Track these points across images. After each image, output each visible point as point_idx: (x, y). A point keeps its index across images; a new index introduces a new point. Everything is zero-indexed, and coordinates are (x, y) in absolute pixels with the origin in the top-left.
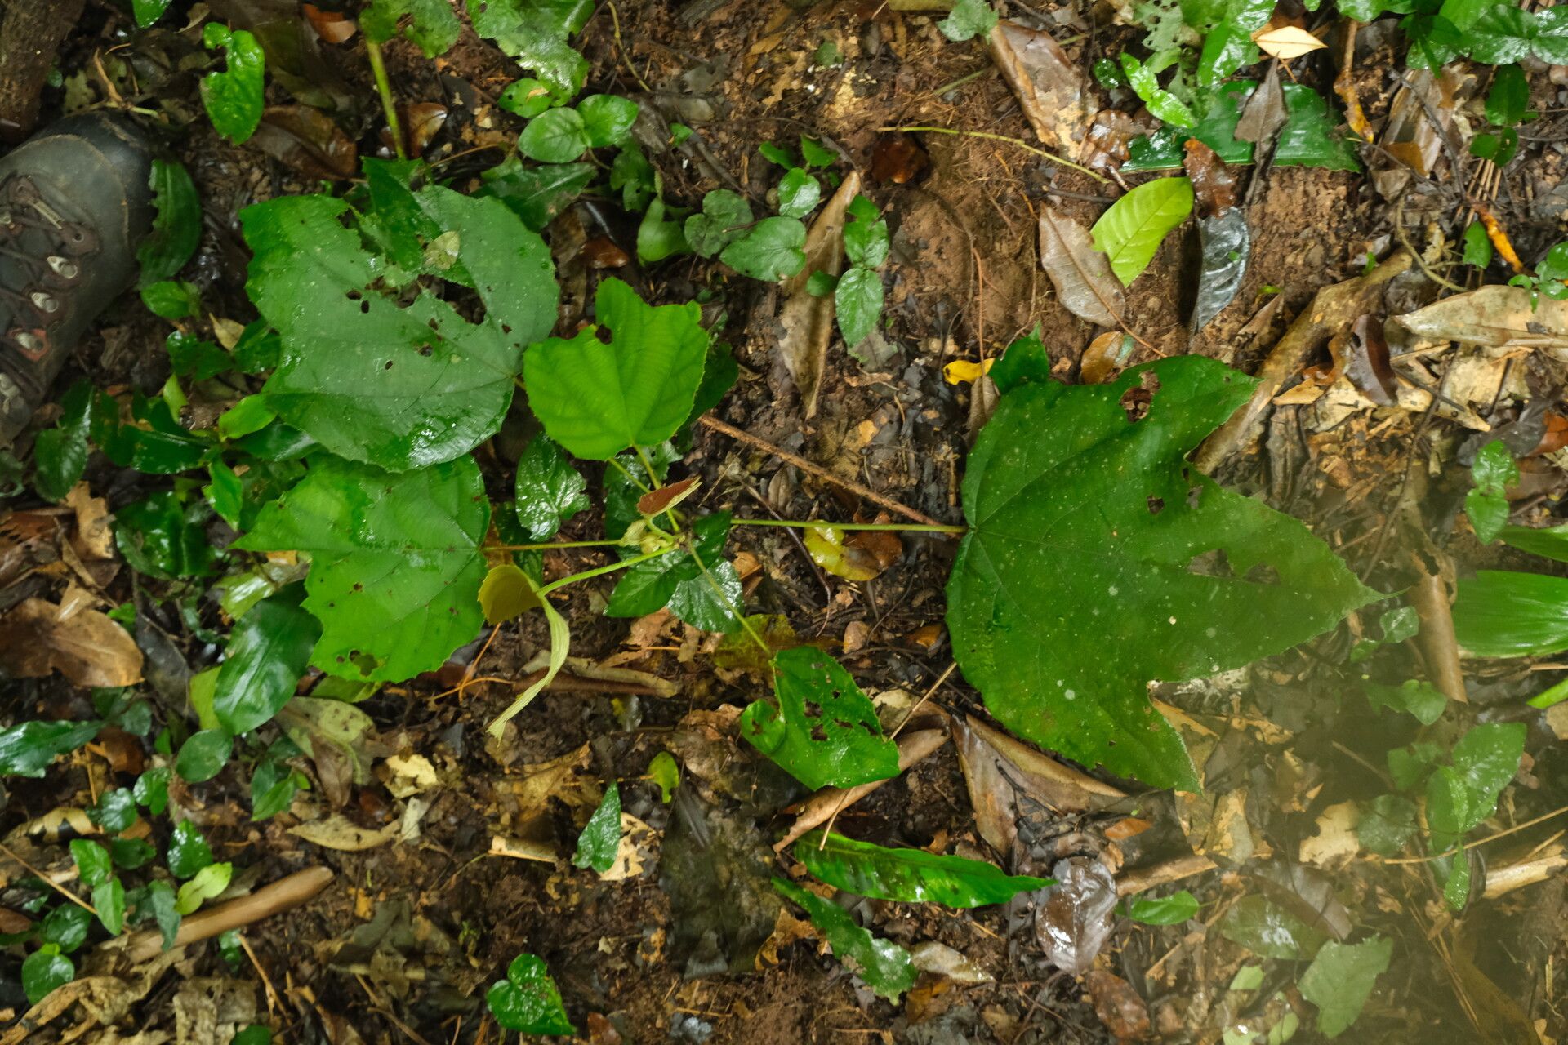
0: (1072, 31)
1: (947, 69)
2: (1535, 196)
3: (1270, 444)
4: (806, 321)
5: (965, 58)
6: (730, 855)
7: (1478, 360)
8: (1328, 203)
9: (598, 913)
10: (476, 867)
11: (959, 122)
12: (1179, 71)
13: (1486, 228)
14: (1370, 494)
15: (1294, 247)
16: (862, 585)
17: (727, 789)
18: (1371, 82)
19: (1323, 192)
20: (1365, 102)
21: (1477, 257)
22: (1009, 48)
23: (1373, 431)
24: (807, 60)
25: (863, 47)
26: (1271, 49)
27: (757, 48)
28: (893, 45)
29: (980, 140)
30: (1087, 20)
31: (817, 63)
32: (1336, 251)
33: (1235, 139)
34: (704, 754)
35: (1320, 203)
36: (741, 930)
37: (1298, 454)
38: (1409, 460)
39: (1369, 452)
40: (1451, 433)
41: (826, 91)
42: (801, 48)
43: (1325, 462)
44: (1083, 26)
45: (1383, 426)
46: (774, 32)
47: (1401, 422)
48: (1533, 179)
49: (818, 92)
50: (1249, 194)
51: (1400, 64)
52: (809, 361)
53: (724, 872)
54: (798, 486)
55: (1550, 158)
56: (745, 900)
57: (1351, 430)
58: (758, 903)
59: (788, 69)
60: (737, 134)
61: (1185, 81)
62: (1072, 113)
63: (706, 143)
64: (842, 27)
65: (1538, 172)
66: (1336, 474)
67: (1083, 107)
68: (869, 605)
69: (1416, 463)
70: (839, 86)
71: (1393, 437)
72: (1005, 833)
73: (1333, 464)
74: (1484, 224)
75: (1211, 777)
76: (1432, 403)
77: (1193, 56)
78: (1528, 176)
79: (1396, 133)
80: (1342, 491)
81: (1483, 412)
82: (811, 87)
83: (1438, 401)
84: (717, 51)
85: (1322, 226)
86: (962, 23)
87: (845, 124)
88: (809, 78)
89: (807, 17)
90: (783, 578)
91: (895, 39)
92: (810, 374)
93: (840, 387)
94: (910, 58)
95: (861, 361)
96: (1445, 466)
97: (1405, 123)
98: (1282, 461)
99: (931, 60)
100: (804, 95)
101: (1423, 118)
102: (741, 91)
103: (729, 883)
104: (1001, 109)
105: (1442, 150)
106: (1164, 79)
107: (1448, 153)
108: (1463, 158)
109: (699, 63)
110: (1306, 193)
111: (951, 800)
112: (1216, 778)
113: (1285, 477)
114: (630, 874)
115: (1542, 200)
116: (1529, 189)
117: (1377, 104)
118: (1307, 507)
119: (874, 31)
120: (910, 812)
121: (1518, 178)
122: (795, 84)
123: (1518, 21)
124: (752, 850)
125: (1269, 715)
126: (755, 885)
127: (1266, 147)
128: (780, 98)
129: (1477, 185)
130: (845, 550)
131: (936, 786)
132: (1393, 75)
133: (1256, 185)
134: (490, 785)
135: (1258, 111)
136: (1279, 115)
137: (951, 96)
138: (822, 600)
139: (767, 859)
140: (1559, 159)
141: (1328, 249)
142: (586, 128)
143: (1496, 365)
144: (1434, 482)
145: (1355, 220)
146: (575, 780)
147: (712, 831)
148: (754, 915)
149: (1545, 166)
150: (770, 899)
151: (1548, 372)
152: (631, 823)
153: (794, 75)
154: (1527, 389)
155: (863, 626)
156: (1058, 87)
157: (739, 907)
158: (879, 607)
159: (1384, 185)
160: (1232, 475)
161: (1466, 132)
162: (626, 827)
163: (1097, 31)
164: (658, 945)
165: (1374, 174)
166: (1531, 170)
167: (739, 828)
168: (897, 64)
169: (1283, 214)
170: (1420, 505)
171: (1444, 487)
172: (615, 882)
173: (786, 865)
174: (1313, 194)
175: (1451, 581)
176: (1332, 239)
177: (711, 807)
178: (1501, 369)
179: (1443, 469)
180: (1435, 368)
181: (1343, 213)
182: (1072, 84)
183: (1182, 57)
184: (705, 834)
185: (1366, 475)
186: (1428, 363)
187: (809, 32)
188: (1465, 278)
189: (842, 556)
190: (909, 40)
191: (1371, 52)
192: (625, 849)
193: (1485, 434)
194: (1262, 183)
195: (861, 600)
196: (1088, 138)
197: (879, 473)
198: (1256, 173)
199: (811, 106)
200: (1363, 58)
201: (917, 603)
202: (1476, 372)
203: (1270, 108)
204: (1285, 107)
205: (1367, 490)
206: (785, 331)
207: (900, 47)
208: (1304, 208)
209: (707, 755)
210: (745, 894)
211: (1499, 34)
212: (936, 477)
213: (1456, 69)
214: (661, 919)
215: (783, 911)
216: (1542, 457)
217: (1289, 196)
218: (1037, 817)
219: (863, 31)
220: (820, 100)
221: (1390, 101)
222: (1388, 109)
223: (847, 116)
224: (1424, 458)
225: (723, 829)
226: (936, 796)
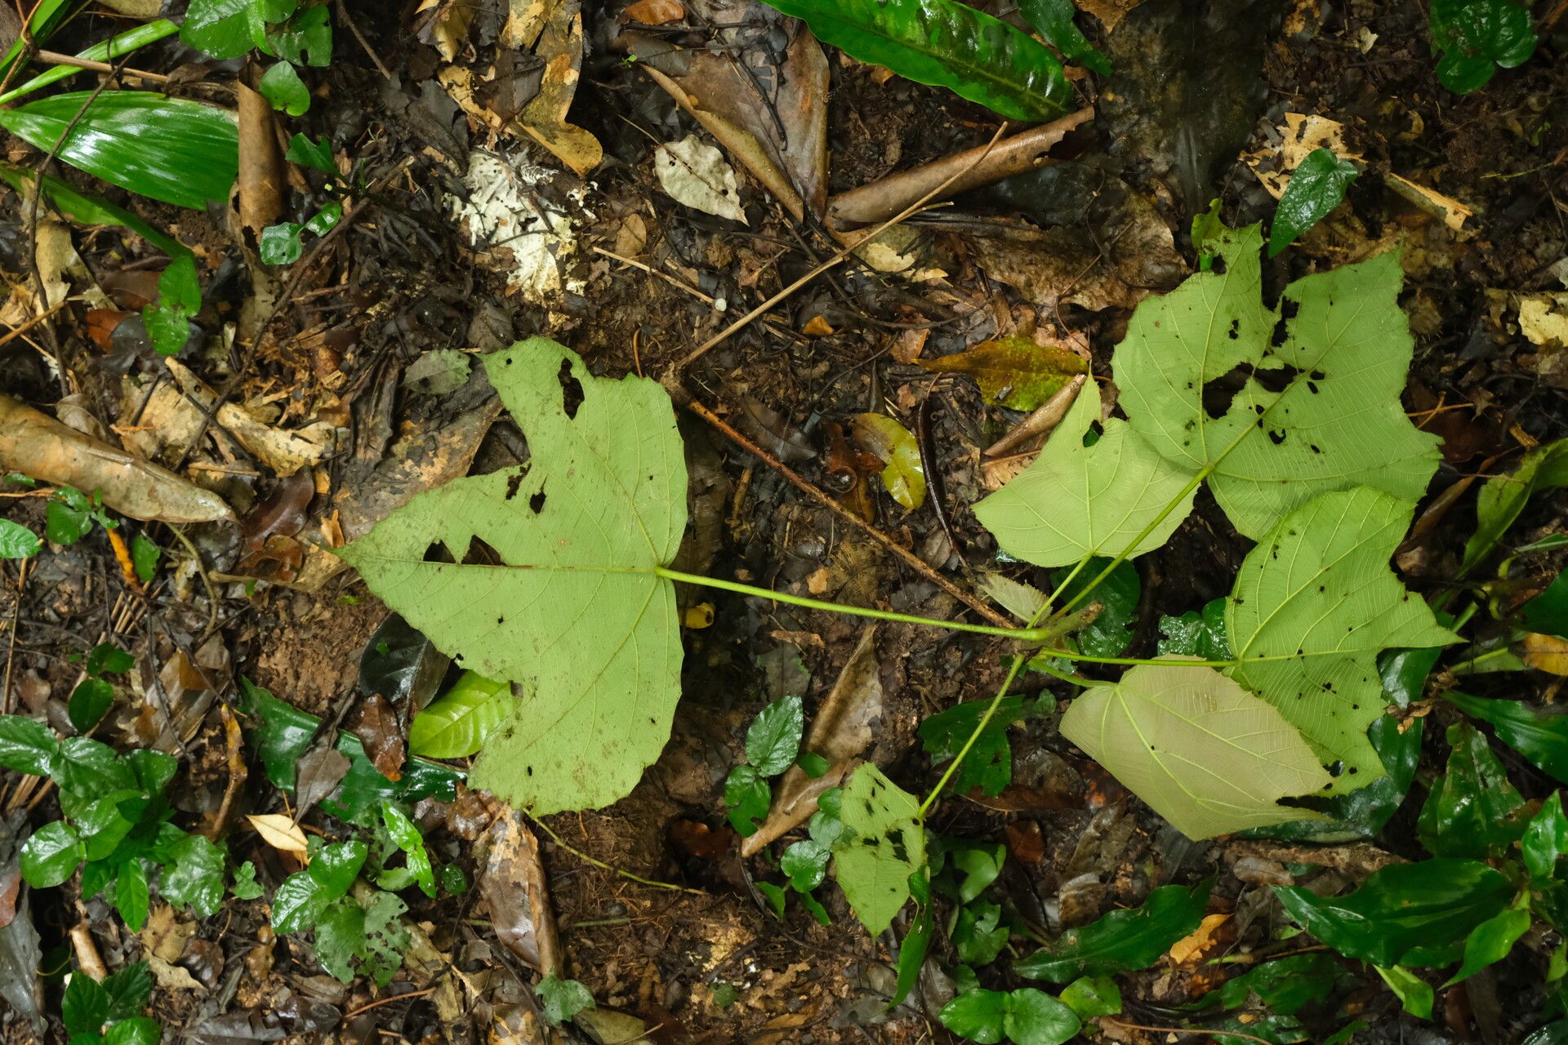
0: (479, 931)
1: (611, 937)
2: (84, 579)
3: (389, 433)
4: (844, 724)
5: (589, 943)
6: (1158, 113)
7: (165, 438)
8: (278, 655)
9: (1361, 85)
10: (1522, 166)
11: (614, 881)
12: (384, 861)
13: (133, 569)
14: (300, 330)
15: (321, 624)
16: (880, 408)
17: (1133, 197)
18: (214, 756)
19: (281, 668)
20: (221, 740)
21: (148, 549)
22: (539, 946)
23: (283, 395)
24: (748, 996)
25: (686, 988)
26: (297, 832)
27: (798, 1020)
28: (657, 978)
29: (598, 857)
30: (460, 933)
31: (739, 990)
32: (281, 603)
33: (352, 761)
34: (1148, 247)
35: (286, 660)
36: (1172, 20)
37: (363, 409)
38: (256, 351)
39: (293, 372)
40: (207, 363)
41: (738, 960)
42: (750, 1008)
43: (338, 383)
44: (467, 932)
45: (273, 397)
46: (775, 1031)
47: (254, 394)
48: (83, 595)
49: (748, 961)
50: (350, 702)
51: (183, 765)
52: (855, 684)
53: (1173, 92)
54: (918, 543)
55: (64, 609)
56: (1155, 52)
57: (305, 405)
58: (1140, 44)
59: (771, 993)
60: (851, 941)
61: (381, 848)
62: (499, 853)
63: (887, 944)
64: (702, 1014)
65: (78, 601)
66: (330, 365)
67: (487, 852)
68: (881, 380)
69: (247, 343)
70: (724, 960)
71: (265, 378)
72: (801, 53)
73: (332, 379)
74: (135, 573)
75: (536, 75)
76: (218, 409)
77: (367, 874)
78: (87, 601)
79: (201, 698)
80: (327, 344)
81: (169, 377)
82: (753, 969)
83: (211, 409)
84: (840, 1032)
85: (289, 634)
86: (572, 996)
87: (731, 919)
88: (753, 979)
89: (734, 1037)
90: (969, 446)
91: (653, 984)
92: (858, 670)
93: (833, 637)
94: (644, 961)
95: (800, 661)
96: (219, 330)
97: (191, 704)
98: (381, 406)
99: (623, 951)
100: (762, 963)
101: (173, 705)
102: (831, 982)
103: (1171, 78)
104: (567, 882)
105: (161, 667)
106: (398, 859)
107: (156, 662)
108: (144, 647)
109: (864, 1027)
110: (297, 676)
111: (854, 115)
112: (530, 72)
113: (381, 386)
114: (1302, 117)
115: (78, 571)
116: (88, 588)
117: (212, 734)
118: (368, 337)
119: (670, 1001)
120: (910, 108)
121: (97, 601)
122: (768, 975)
123: (67, 775)
124: (1127, 112)
125: (460, 113)
126: (1137, 69)
127: (324, 740)
128: (791, 966)
129: (135, 612)
130: (885, 457)
131: (868, 136)
132: (192, 757)
133: (343, 707)
134: (1457, 265)
135: (323, 779)
136: (304, 765)
137: (614, 911)
138: (932, 404)
139: (1110, 97)
140: (56, 605)
141: (289, 609)
142: (1004, 1012)
143: (148, 424)
144: (233, 317)
145: (257, 624)
146: (1334, 253)
147: (1171, 148)
148: (1150, 31)
149: (69, 603)
150: (1120, 48)
151: (101, 392)
152: (1277, 186)
153: (767, 985)
154: (124, 385)
155: (895, 353)
156: (506, 883)
157: (1165, 47)
158: (869, 373)
159: (221, 654)
160: (438, 407)
161: (135, 675)
162: (1283, 181)
163: (455, 921)
164: (1296, 16)
165: (228, 669)
166: (83, 604)
167: (1134, 142)
168: (659, 961)
169: (323, 665)
170: (252, 293)
171: (224, 307)
172: (1324, 115)
173: (1089, 83)
174: (290, 671)
175: (232, 210)
176: (283, 615)
177: (1163, 177)
178: (145, 417)
179: (222, 328)
180: (208, 444)
181: (266, 639)
182: (492, 880)
183: (377, 874)
184: (1181, 146)
185: (301, 352)
186: (214, 453)
187: (737, 1020)
188: (161, 532)
189: (891, 452)
190: (640, 980)
191: (210, 785)
192: (1297, 152)
193: (172, 356)
194: (335, 707)
195: (888, 389)
196: (492, 817)
197: (820, 531)
198: (339, 720)
199: (762, 950)
200: (217, 781)
201: (823, 367)
202: (169, 424)
203: (311, 777)
204: (297, 771)
205: (301, 335)
206: (870, 724)
207: (651, 973)
208: (301, 662)
209: (1144, 245)
210: (1154, 60)
211: (86, 768)
212: (757, 509)
213: (133, 739)
214: (1280, 48)
215: (1109, 29)
216: (120, 307)
217: (314, 680)
218: (760, 60)
219: (682, 1003)
220: (749, 953)
221: (200, 734)
222: (203, 725)
223: (727, 926)
224: (237, 346)
225: (1157, 146)
226: (873, 121)
